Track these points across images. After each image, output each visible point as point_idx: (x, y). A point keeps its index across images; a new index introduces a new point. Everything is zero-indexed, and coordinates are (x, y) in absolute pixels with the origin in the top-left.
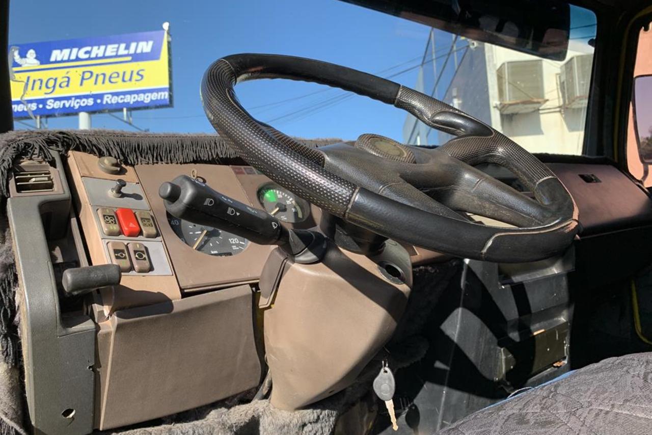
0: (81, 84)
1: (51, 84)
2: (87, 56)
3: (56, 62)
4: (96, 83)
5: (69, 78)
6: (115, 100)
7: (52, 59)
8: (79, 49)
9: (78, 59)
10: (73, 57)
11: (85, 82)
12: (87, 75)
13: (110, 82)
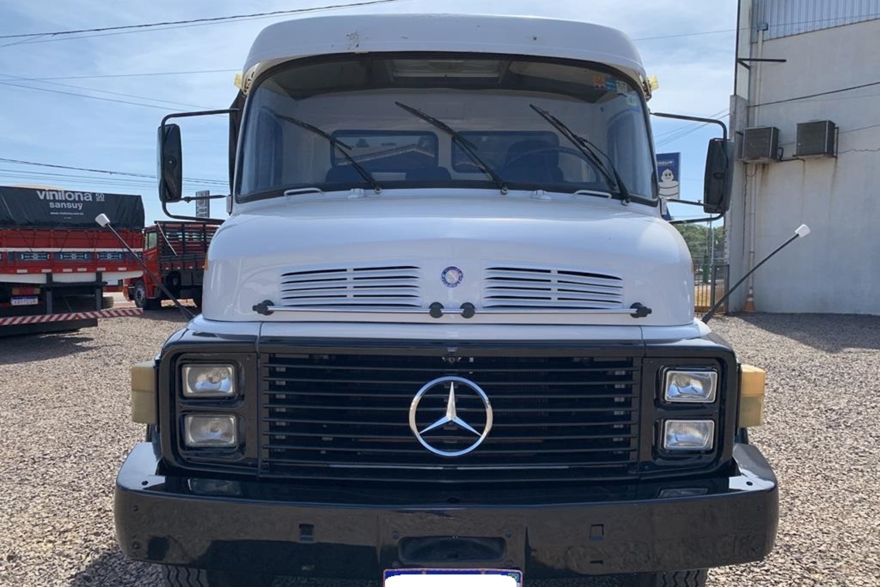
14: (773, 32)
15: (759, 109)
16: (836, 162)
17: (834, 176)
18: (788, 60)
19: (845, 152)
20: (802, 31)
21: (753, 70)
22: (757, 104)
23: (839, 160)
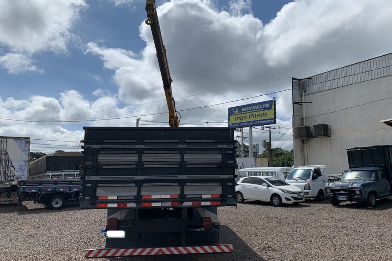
0: (249, 118)
1: (242, 118)
2: (251, 109)
3: (243, 112)
4: (253, 118)
5: (246, 116)
6: (259, 122)
7: (242, 111)
8: (249, 108)
9: (249, 110)
10: (247, 110)
11: (251, 117)
12: (251, 115)
13: (258, 117)
14: (307, 92)
15: (305, 119)
16: (331, 138)
17: (331, 143)
18: (313, 103)
19: (333, 135)
20: (316, 92)
21: (303, 105)
22: (304, 117)
23: (332, 137)
